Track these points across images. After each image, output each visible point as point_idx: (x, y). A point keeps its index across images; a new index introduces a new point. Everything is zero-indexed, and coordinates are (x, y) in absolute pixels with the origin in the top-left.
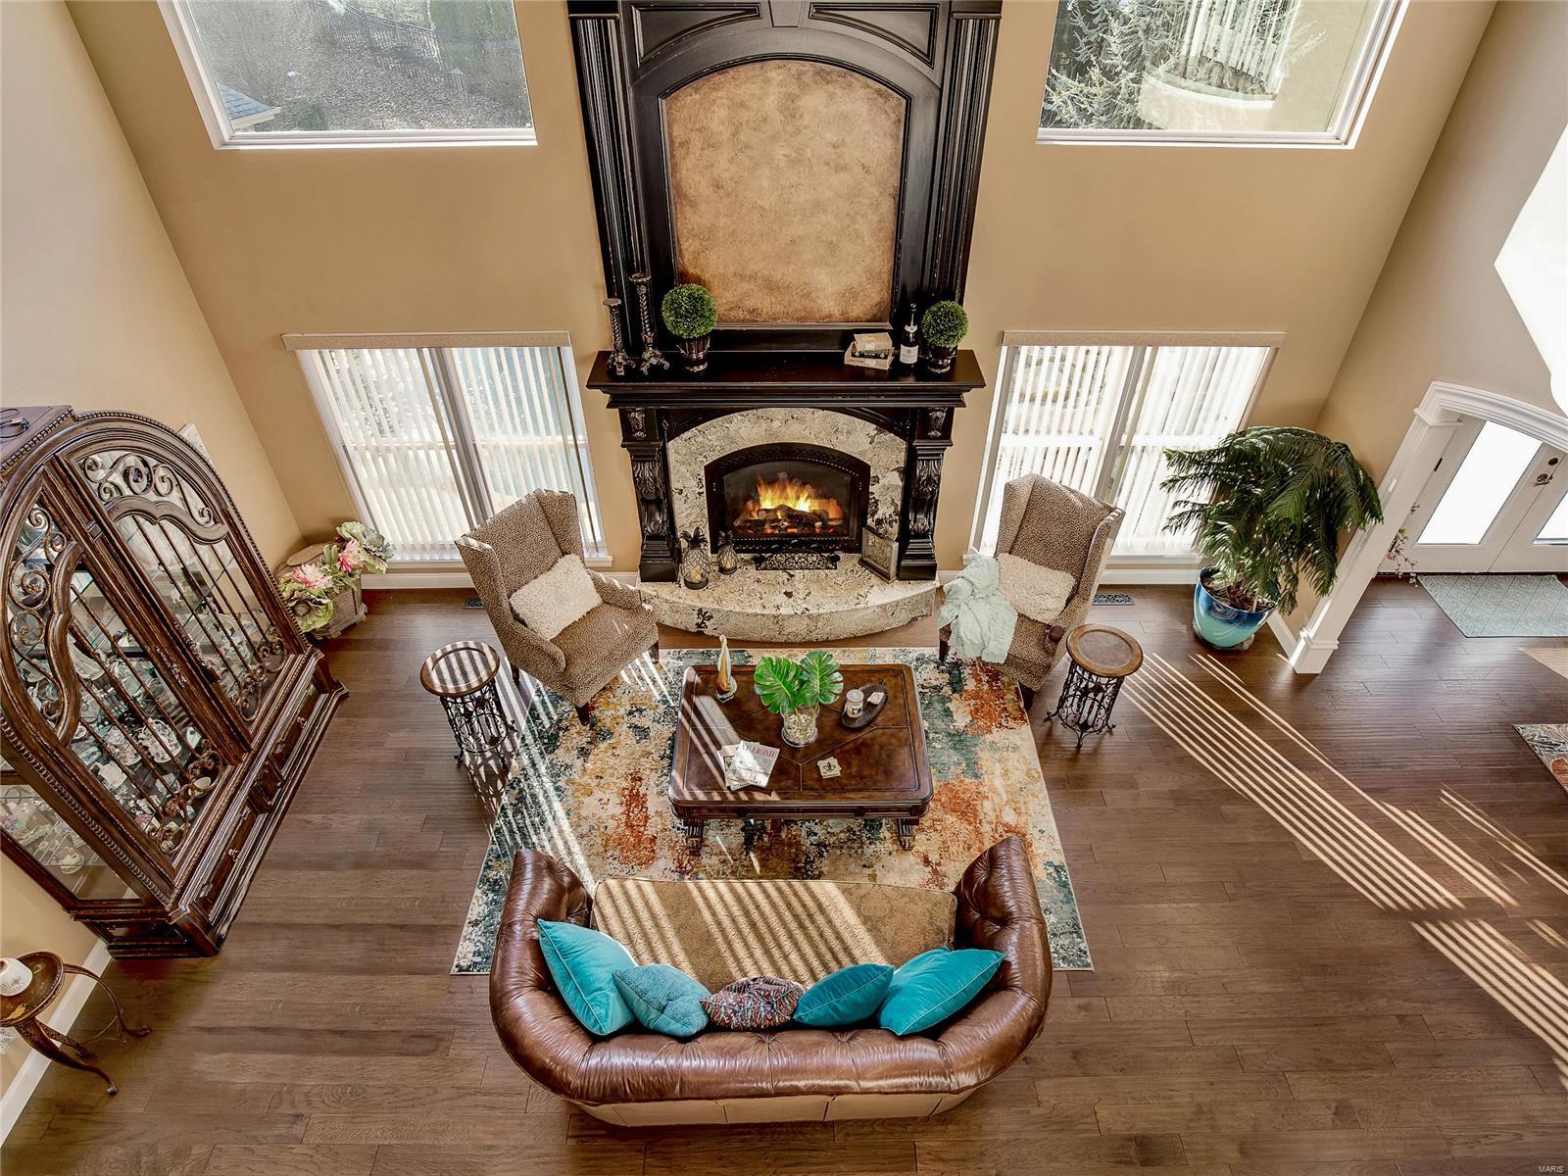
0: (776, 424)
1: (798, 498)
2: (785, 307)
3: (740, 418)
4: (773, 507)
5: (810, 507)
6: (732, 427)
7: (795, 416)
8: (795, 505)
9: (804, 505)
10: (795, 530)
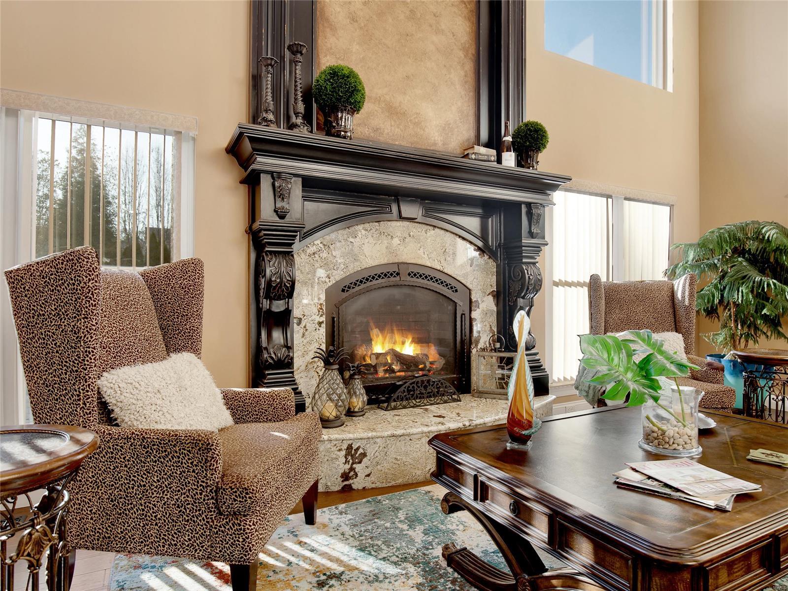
0: (396, 241)
1: (403, 343)
2: (402, 131)
3: (364, 232)
4: (383, 352)
5: (414, 350)
6: (357, 242)
7: (411, 234)
8: (401, 350)
9: (409, 349)
10: (403, 374)
